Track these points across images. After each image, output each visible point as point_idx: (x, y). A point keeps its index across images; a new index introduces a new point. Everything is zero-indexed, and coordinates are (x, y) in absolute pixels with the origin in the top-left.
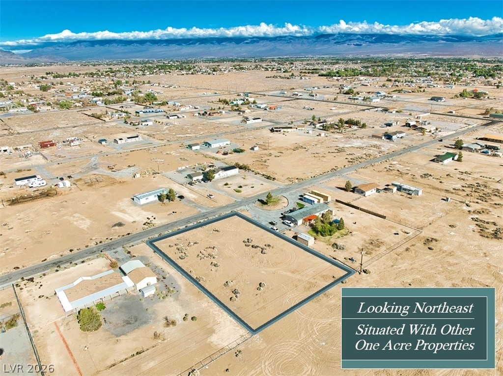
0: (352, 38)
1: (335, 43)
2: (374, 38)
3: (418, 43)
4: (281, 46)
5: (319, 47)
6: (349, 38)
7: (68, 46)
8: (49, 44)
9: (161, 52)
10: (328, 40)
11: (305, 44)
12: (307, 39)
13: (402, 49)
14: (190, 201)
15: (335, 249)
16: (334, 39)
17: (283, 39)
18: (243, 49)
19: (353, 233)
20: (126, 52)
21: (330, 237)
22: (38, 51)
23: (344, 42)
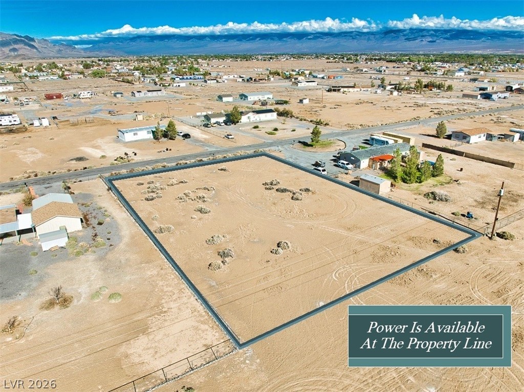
0: (424, 34)
1: (405, 39)
2: (449, 34)
3: (499, 39)
4: (345, 42)
5: (386, 43)
6: (421, 34)
7: (128, 41)
8: (110, 39)
9: (219, 47)
10: (396, 37)
11: (371, 40)
12: (374, 35)
13: (480, 45)
14: (197, 141)
15: (431, 200)
16: (404, 35)
17: (348, 34)
18: (304, 45)
19: (461, 181)
20: (184, 48)
21: (418, 184)
22: (99, 45)
23: (414, 39)
